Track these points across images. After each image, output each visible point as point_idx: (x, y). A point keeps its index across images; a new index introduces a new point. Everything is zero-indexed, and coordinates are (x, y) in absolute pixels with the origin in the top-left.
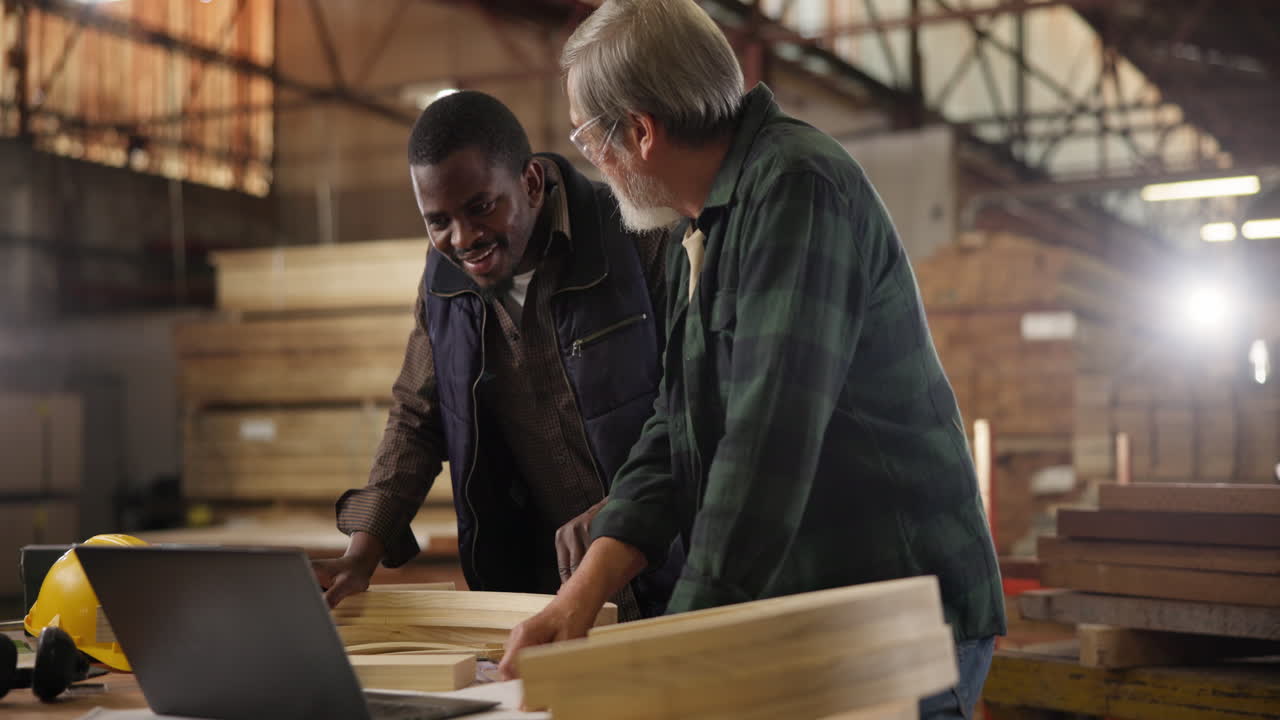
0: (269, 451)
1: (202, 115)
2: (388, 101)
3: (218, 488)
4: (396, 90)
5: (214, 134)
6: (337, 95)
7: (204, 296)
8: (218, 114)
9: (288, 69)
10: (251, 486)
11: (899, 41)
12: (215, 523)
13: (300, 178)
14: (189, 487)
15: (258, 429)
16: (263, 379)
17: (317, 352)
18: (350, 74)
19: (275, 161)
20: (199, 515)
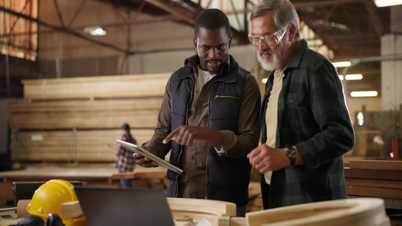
0: (40, 145)
1: (15, 35)
2: (79, 32)
3: (23, 157)
4: (82, 28)
5: (18, 41)
6: (63, 29)
7: (20, 94)
8: (20, 34)
9: (43, 19)
10: (35, 156)
11: (241, 17)
12: (22, 168)
13: (48, 56)
14: (13, 156)
15: (37, 137)
16: (39, 121)
17: (57, 112)
18: (66, 23)
19: (38, 50)
20: (17, 166)
